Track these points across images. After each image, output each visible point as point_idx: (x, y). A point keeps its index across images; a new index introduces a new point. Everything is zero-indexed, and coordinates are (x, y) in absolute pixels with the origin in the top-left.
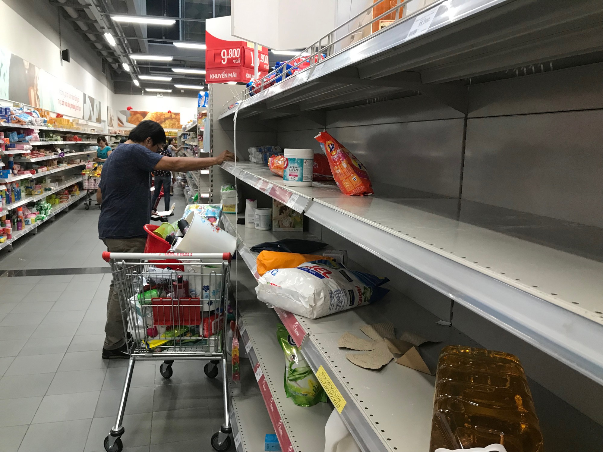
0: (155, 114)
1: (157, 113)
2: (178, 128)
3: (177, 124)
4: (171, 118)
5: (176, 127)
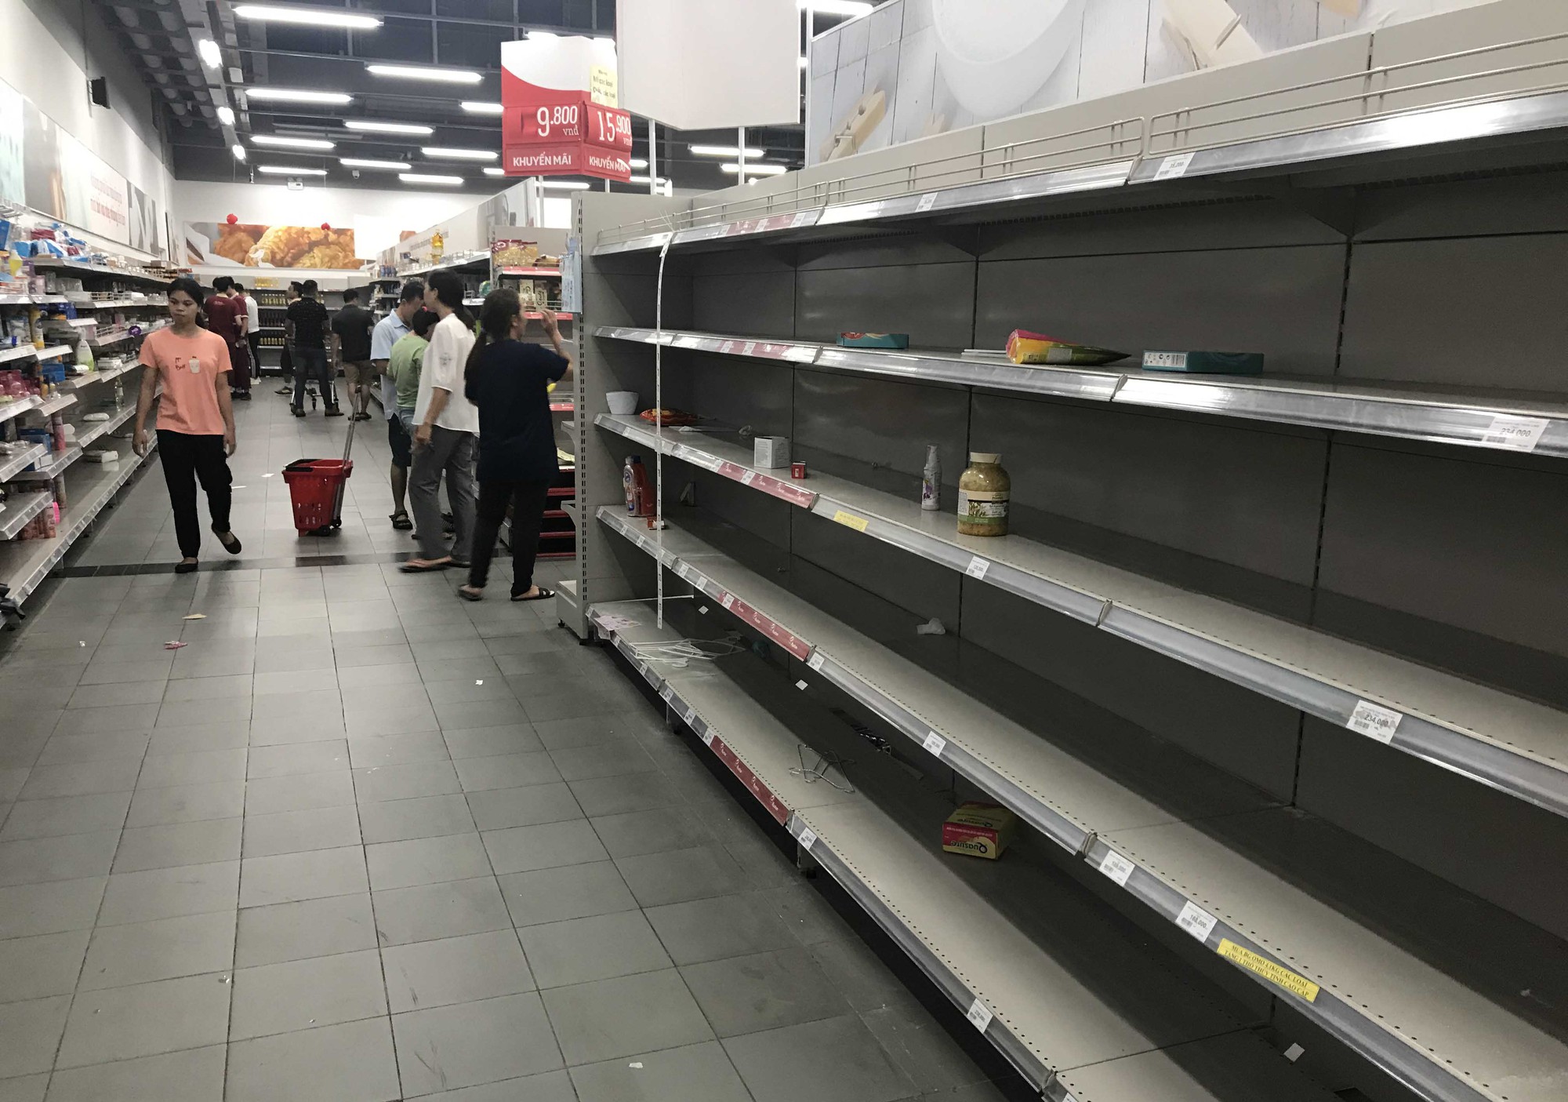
0: (286, 231)
1: (290, 228)
3: (341, 258)
5: (341, 264)
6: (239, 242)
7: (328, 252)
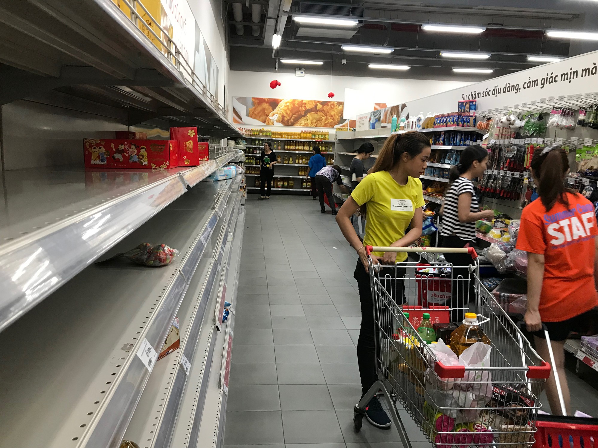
4: (315, 110)
6: (264, 110)
7: (316, 116)
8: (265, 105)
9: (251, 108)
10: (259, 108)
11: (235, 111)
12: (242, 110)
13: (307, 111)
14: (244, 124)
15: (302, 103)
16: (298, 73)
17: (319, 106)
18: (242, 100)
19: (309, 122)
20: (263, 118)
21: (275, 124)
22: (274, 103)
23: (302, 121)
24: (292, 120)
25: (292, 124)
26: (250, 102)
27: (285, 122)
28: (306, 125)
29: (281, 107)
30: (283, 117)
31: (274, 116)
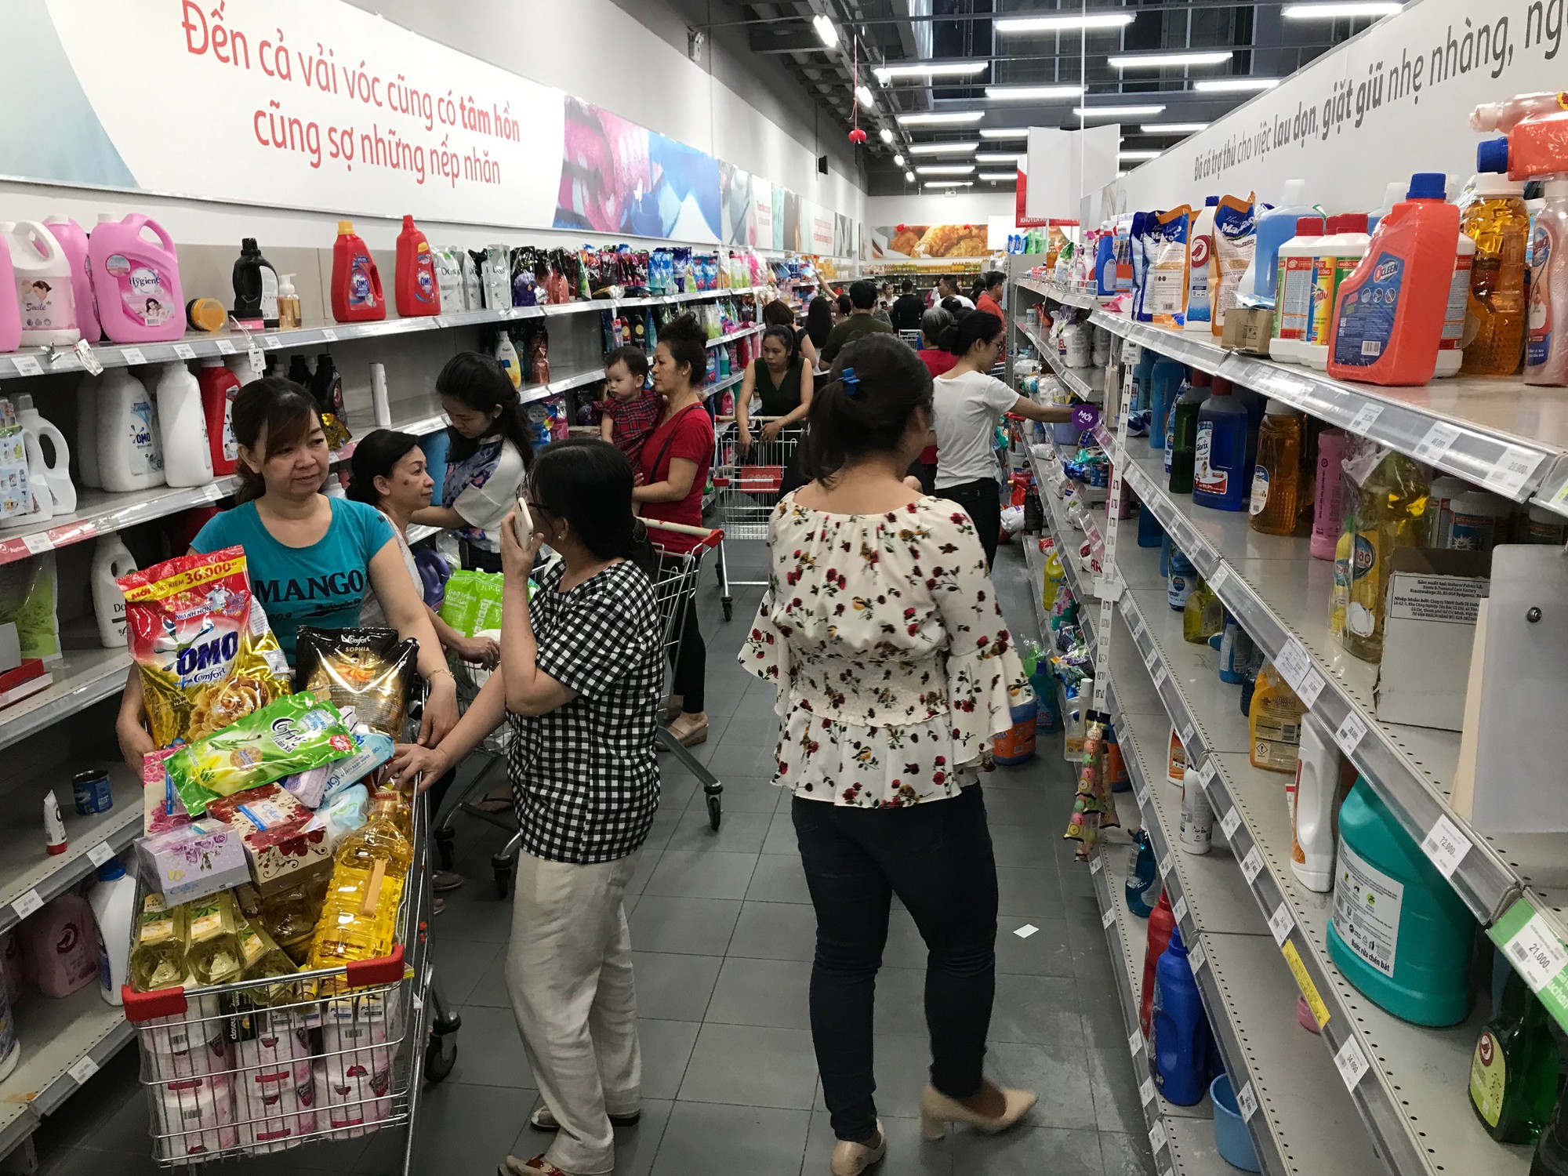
0: (941, 229)
1: (944, 227)
2: (983, 254)
3: (980, 248)
4: (970, 237)
5: (980, 252)
6: (909, 240)
7: (972, 244)
8: (910, 235)
9: (894, 239)
10: (903, 239)
11: (874, 244)
12: (883, 243)
13: (960, 239)
14: (886, 258)
15: (953, 229)
16: (948, 193)
17: (975, 232)
18: (883, 231)
19: (963, 251)
20: (908, 249)
21: (922, 256)
22: (920, 232)
23: (954, 251)
24: (942, 250)
25: (943, 255)
26: (892, 231)
27: (933, 253)
28: (959, 255)
29: (928, 236)
30: (931, 247)
31: (921, 247)
